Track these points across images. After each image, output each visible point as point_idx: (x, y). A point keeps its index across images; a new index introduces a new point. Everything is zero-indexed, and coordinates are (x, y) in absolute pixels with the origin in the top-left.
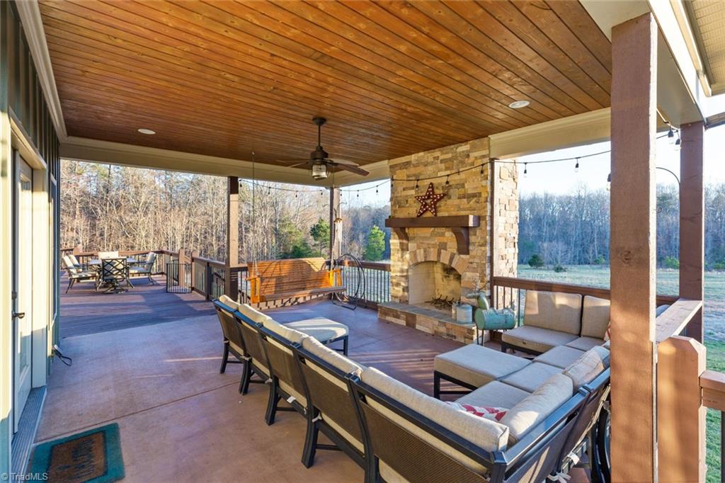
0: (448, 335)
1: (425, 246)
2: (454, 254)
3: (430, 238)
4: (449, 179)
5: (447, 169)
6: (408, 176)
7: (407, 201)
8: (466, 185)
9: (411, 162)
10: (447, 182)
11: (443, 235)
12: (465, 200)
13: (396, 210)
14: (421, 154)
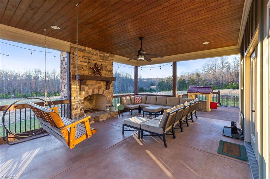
0: (111, 117)
1: (93, 88)
2: (104, 90)
3: (94, 85)
4: (103, 63)
5: (101, 59)
6: (83, 56)
7: (83, 67)
8: (108, 67)
9: (85, 50)
10: (102, 64)
11: (100, 83)
12: (108, 72)
13: (76, 71)
14: (91, 49)
